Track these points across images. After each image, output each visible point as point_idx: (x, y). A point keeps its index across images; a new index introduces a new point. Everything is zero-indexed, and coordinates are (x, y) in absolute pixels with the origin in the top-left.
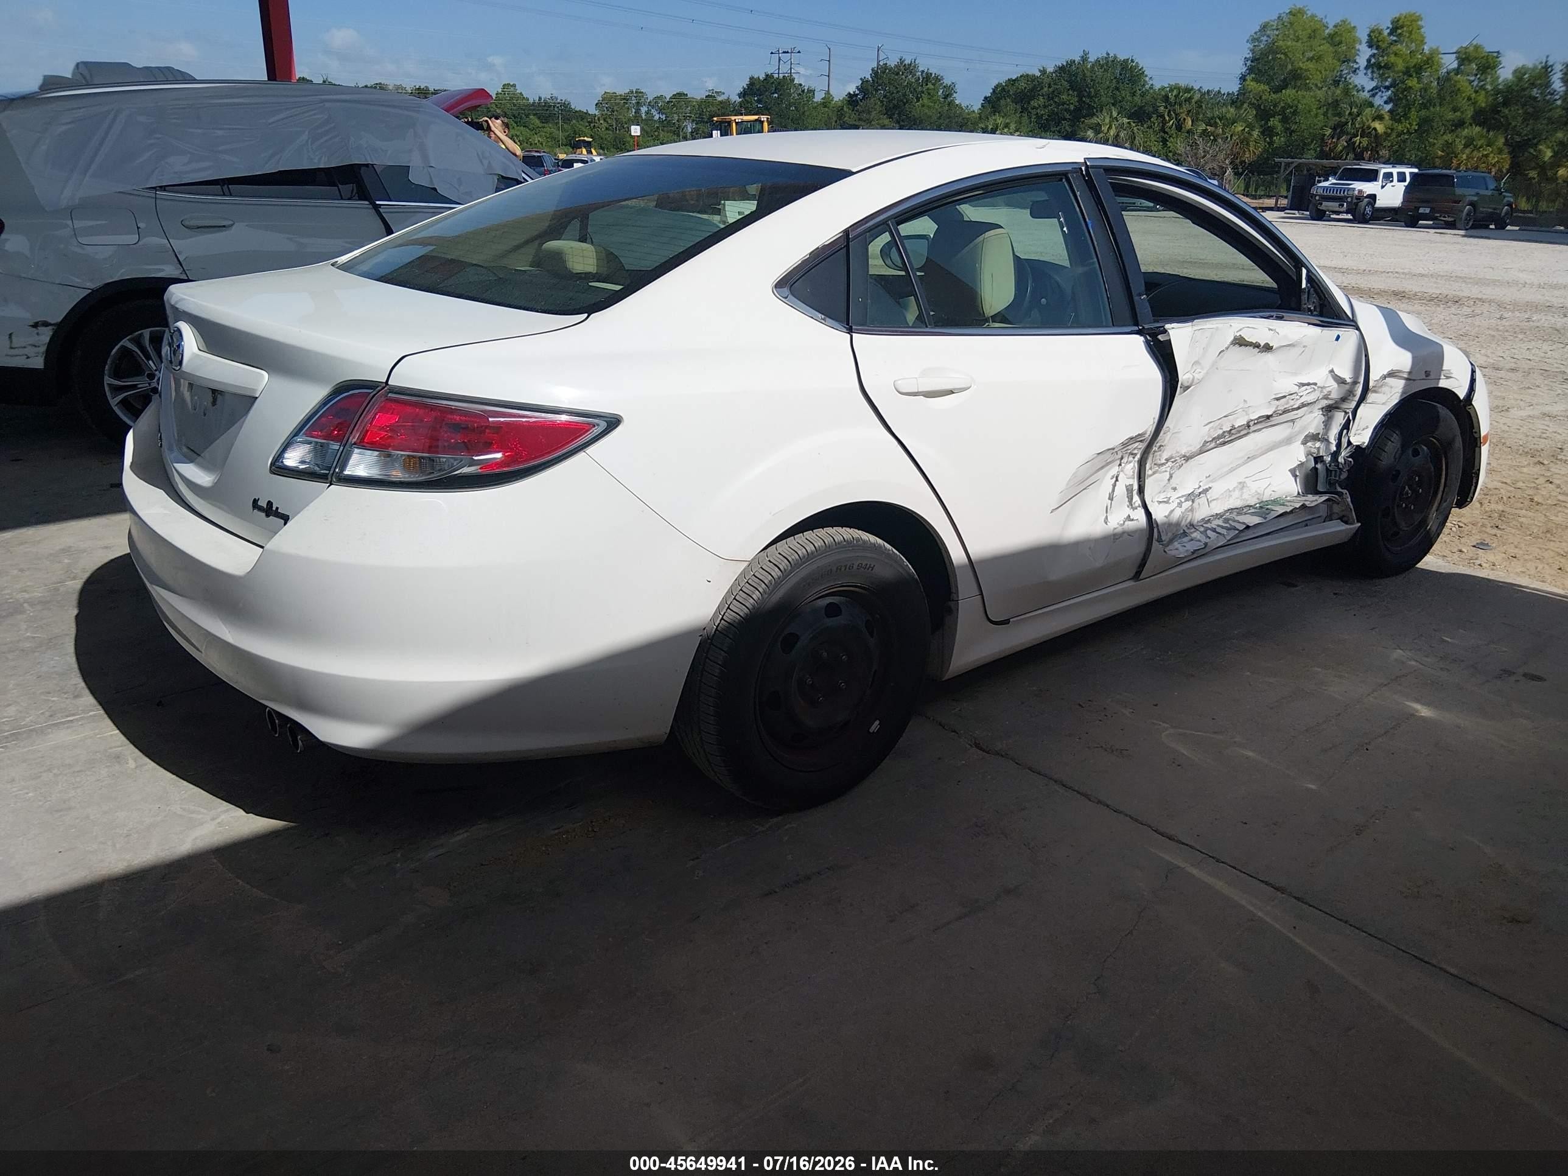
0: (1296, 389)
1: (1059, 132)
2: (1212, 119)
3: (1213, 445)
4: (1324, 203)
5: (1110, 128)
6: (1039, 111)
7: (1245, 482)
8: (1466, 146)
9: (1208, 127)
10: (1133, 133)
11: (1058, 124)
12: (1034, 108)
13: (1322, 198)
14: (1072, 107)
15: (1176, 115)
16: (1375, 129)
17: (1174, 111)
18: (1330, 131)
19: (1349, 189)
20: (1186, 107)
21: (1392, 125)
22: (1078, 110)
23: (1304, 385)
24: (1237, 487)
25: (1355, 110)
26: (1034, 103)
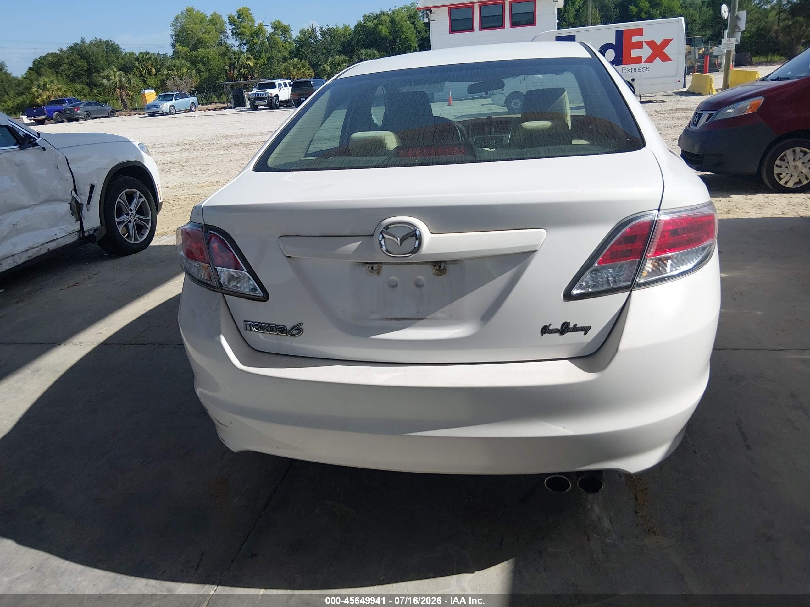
1: (82, 82)
2: (169, 67)
4: (256, 101)
5: (115, 77)
6: (66, 72)
8: (294, 68)
9: (169, 71)
10: (129, 78)
11: (80, 78)
12: (63, 71)
13: (255, 99)
14: (85, 69)
15: (146, 67)
16: (249, 64)
17: (144, 65)
18: (229, 67)
19: (266, 93)
20: (150, 62)
21: (256, 62)
22: (89, 69)
25: (237, 56)
26: (62, 68)
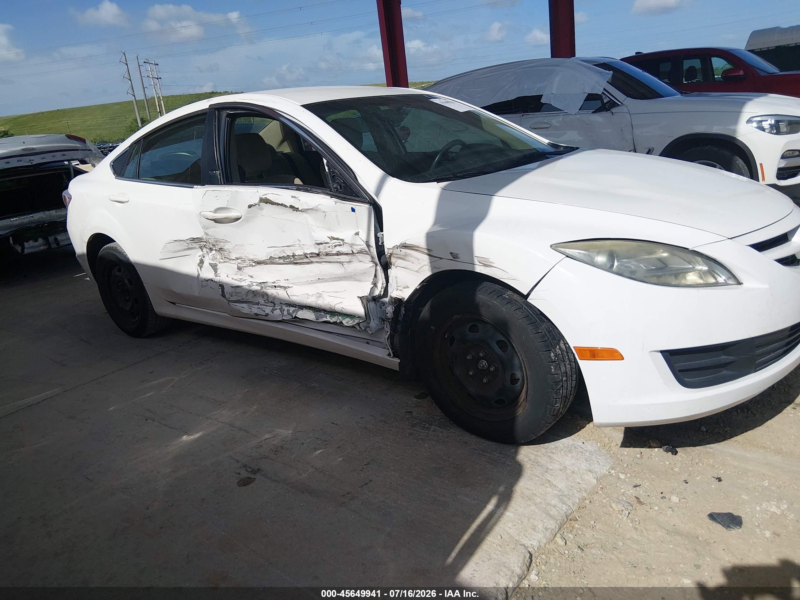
0: (328, 241)
3: (282, 261)
7: (322, 294)
23: (334, 239)
24: (316, 294)
